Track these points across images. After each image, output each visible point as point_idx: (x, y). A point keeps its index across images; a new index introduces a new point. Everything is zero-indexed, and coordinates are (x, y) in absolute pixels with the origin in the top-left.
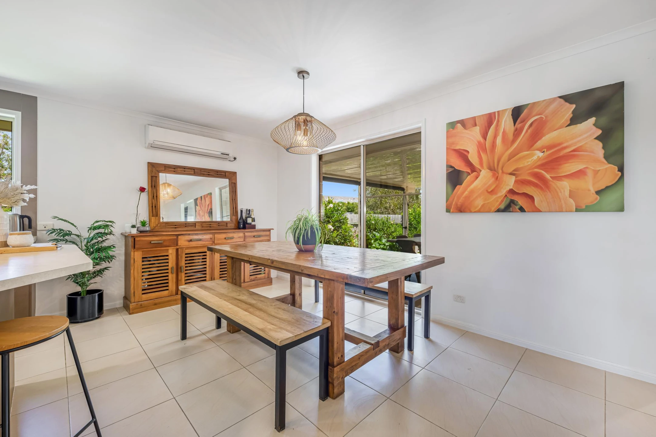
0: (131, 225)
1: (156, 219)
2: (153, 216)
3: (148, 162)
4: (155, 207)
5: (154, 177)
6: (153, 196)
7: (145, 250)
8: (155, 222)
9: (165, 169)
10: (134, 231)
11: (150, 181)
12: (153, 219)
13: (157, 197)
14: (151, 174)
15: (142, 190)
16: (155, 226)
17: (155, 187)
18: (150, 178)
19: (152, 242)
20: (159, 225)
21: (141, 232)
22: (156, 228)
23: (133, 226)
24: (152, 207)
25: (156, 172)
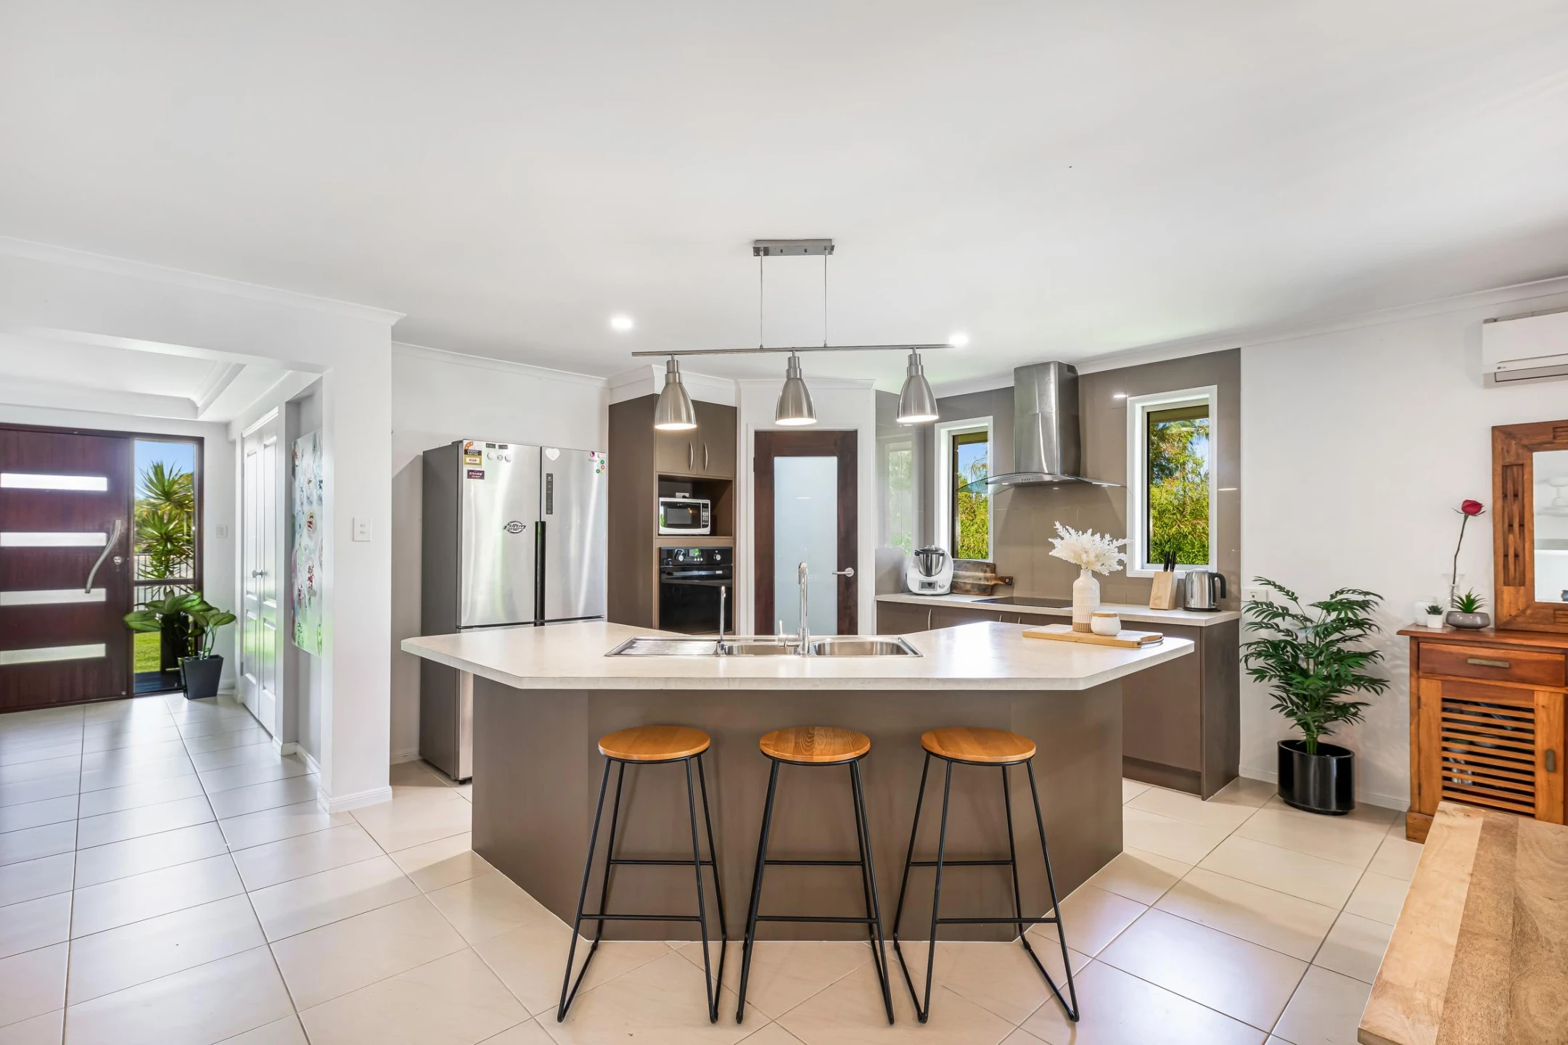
0: (1427, 605)
1: (1518, 592)
2: (1506, 584)
3: (1494, 428)
4: (1516, 556)
5: (1515, 469)
6: (1511, 526)
7: (1452, 678)
8: (1516, 603)
9: (1555, 438)
10: (1436, 624)
11: (1499, 479)
12: (1508, 592)
13: (1522, 525)
14: (1504, 459)
15: (1471, 508)
16: (1514, 613)
17: (1516, 496)
18: (1499, 469)
19: (1470, 661)
20: (1529, 612)
21: (1459, 628)
22: (1519, 619)
23: (1435, 610)
24: (1506, 556)
25: (1520, 451)
